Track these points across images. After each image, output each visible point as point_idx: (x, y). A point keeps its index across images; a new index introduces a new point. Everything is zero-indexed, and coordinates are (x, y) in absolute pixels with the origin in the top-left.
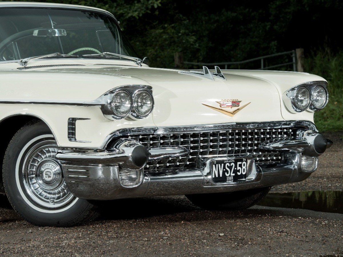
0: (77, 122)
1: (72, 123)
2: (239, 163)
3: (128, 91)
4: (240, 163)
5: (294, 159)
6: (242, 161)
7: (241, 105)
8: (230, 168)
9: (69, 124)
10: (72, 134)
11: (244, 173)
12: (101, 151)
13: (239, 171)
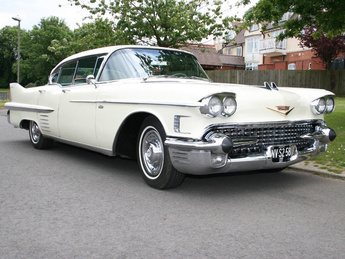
11: (289, 155)
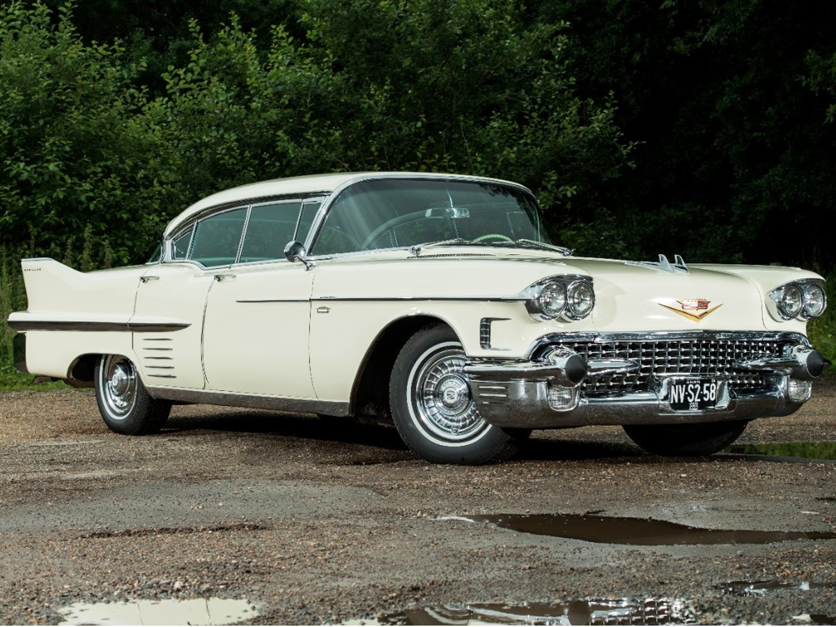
0: (493, 323)
1: (486, 325)
2: (706, 385)
3: (561, 282)
4: (708, 385)
5: (780, 384)
6: (709, 381)
7: (710, 307)
8: (694, 390)
9: (482, 326)
10: (485, 340)
12: (524, 361)
13: (706, 396)
